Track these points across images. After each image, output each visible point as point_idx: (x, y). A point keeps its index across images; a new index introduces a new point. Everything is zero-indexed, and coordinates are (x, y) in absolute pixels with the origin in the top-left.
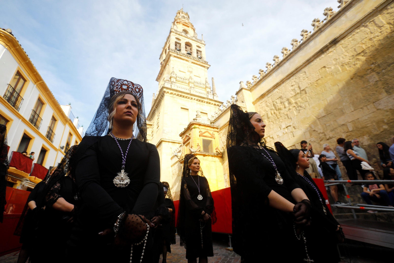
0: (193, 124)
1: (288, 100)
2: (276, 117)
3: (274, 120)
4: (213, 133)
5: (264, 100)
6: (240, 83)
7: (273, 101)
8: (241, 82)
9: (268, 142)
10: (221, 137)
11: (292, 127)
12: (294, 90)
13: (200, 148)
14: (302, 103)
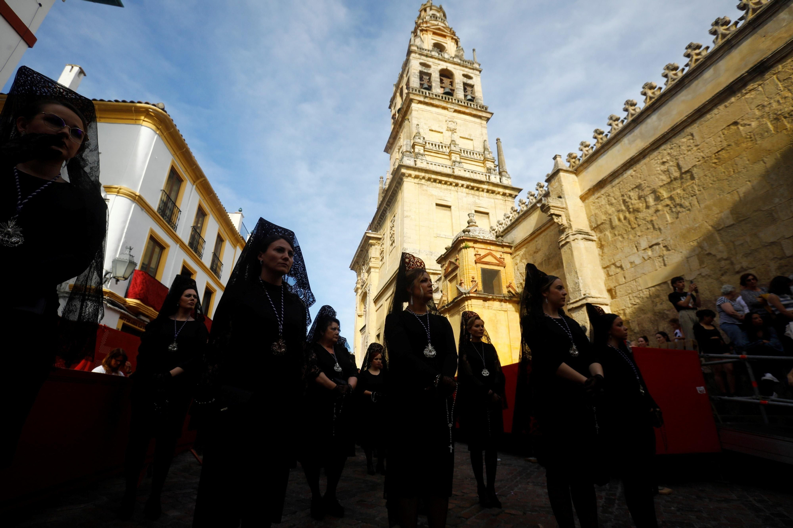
0: (463, 241)
1: (654, 192)
2: (629, 226)
3: (625, 232)
4: (501, 256)
5: (603, 191)
6: (555, 158)
7: (622, 193)
8: (556, 156)
9: (612, 275)
10: (517, 264)
11: (661, 246)
12: (666, 172)
13: (477, 285)
14: (684, 198)
